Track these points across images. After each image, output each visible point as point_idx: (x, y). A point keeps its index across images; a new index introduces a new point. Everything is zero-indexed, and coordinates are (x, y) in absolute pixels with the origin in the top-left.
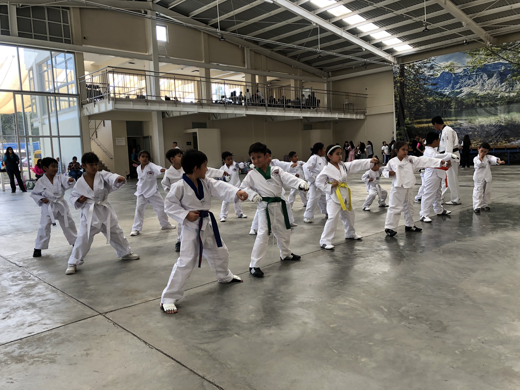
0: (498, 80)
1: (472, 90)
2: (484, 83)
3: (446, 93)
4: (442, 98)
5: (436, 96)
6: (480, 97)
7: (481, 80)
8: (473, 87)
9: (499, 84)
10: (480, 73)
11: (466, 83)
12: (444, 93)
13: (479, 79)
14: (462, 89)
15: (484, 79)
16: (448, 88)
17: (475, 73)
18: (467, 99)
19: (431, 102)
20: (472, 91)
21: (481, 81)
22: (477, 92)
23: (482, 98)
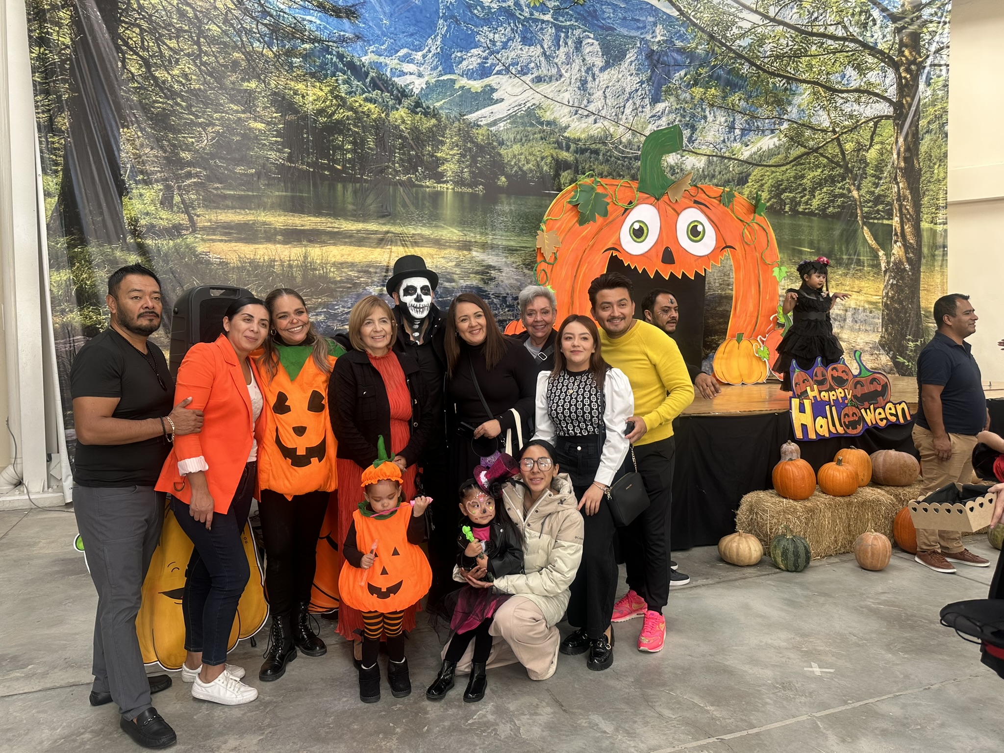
0: (642, 82)
1: (537, 99)
2: (590, 78)
3: (408, 79)
4: (387, 109)
5: (345, 82)
6: (573, 147)
7: (578, 61)
8: (543, 88)
9: (647, 101)
10: (573, 27)
11: (512, 55)
12: (400, 81)
13: (567, 54)
14: (492, 80)
15: (590, 60)
16: (418, 56)
17: (548, 17)
18: (515, 141)
19: (321, 112)
20: (539, 107)
21: (576, 66)
22: (561, 115)
23: (582, 151)
